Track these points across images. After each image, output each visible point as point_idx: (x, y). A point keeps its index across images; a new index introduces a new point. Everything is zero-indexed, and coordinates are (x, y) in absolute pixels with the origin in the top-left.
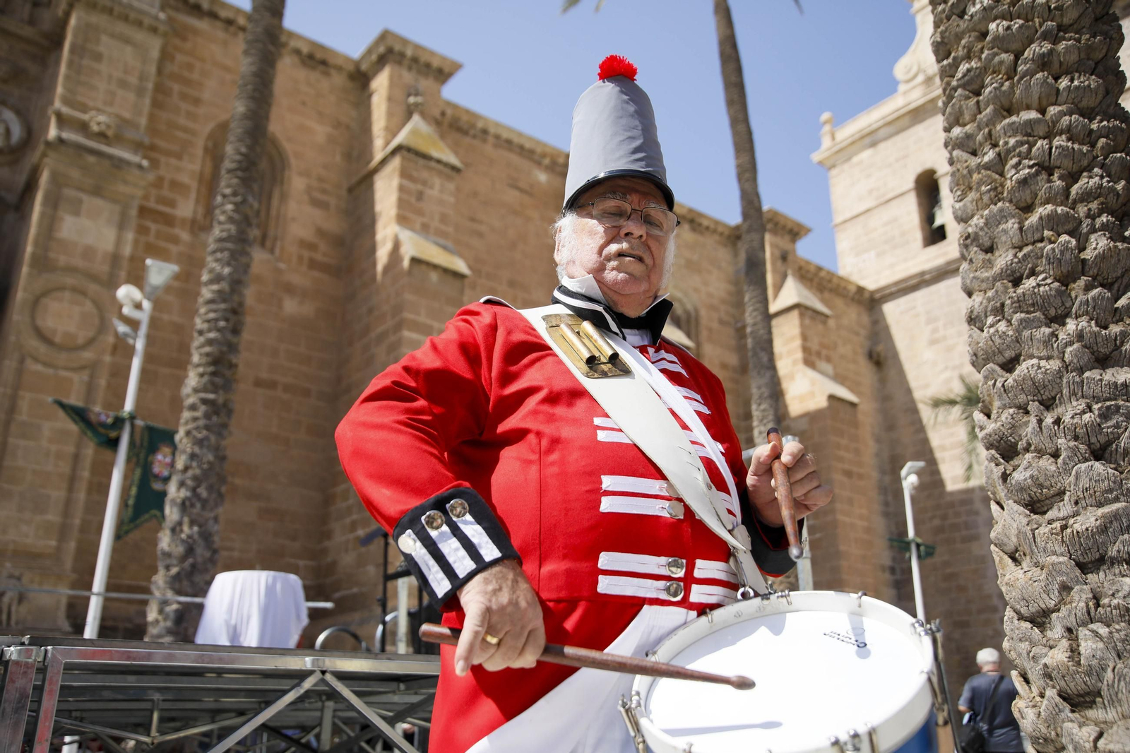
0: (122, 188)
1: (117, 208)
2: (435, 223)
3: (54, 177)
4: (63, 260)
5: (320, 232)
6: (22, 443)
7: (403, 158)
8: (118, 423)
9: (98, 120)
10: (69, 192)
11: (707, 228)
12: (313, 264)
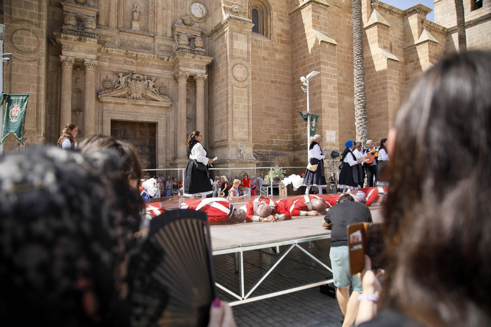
0: (246, 30)
1: (247, 36)
2: (323, 27)
3: (230, 28)
4: (236, 55)
5: (282, 30)
6: (236, 110)
7: (312, 4)
8: (308, 114)
9: (235, 8)
10: (234, 33)
11: (395, 12)
12: (282, 42)
